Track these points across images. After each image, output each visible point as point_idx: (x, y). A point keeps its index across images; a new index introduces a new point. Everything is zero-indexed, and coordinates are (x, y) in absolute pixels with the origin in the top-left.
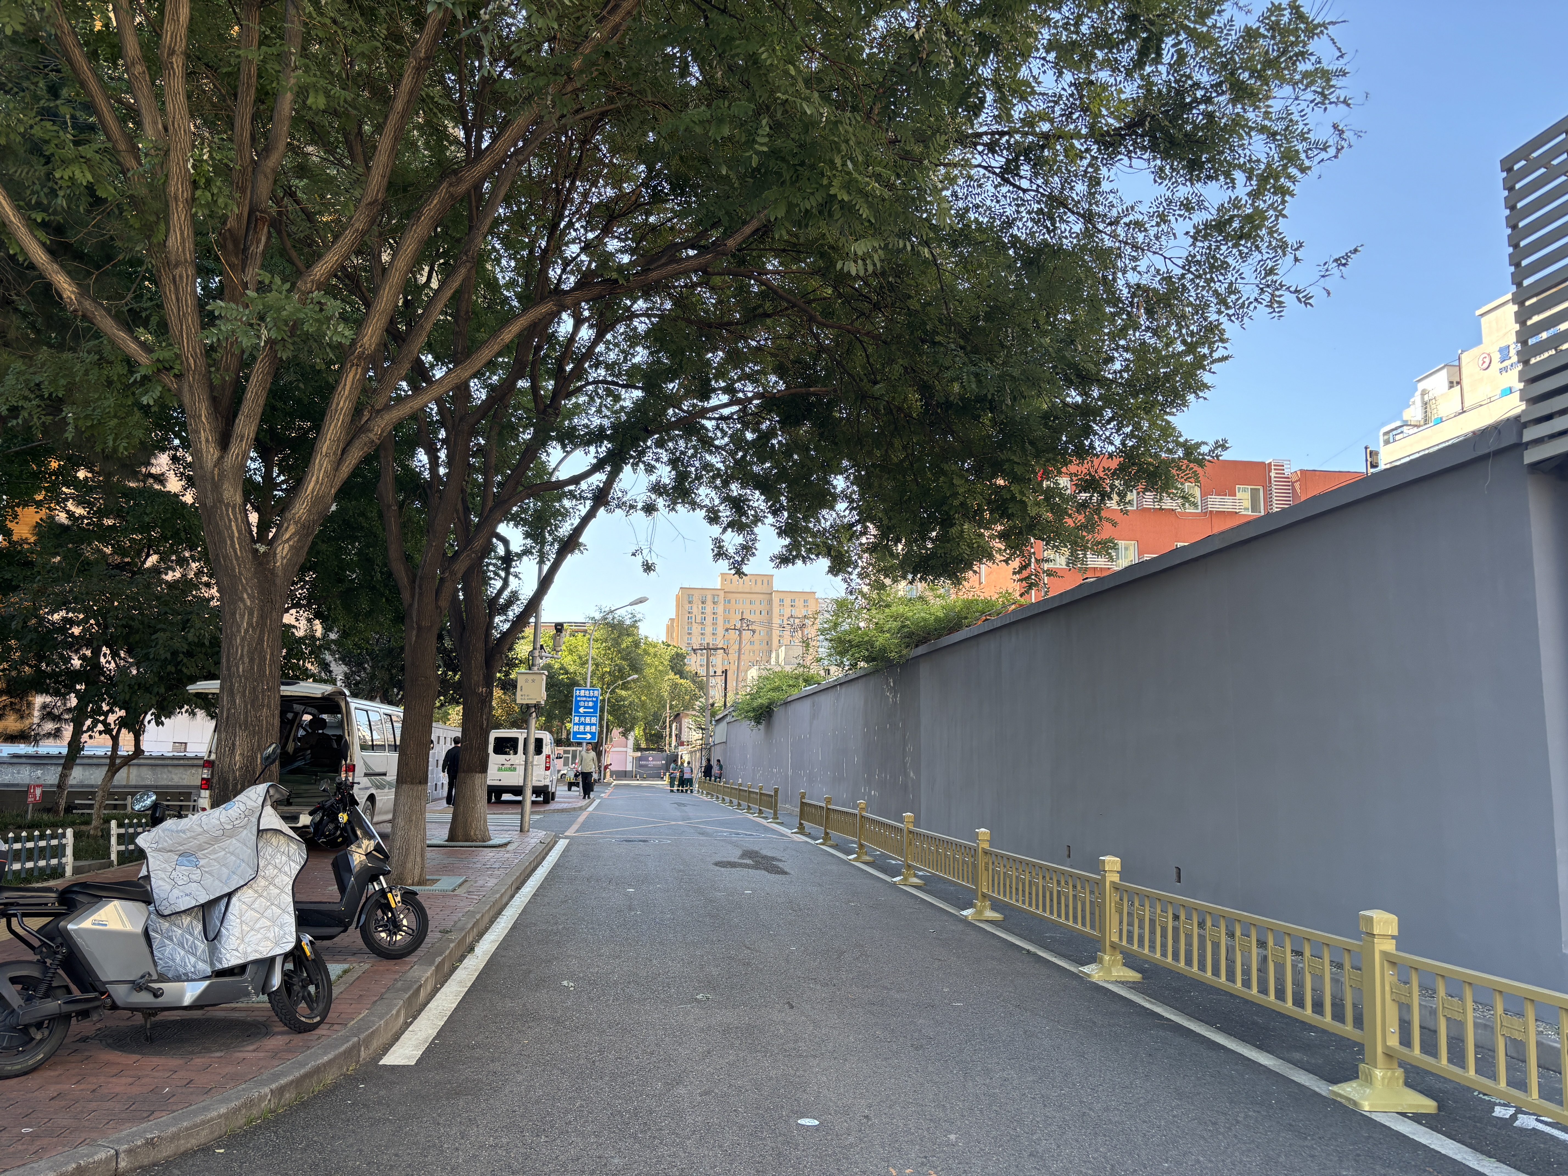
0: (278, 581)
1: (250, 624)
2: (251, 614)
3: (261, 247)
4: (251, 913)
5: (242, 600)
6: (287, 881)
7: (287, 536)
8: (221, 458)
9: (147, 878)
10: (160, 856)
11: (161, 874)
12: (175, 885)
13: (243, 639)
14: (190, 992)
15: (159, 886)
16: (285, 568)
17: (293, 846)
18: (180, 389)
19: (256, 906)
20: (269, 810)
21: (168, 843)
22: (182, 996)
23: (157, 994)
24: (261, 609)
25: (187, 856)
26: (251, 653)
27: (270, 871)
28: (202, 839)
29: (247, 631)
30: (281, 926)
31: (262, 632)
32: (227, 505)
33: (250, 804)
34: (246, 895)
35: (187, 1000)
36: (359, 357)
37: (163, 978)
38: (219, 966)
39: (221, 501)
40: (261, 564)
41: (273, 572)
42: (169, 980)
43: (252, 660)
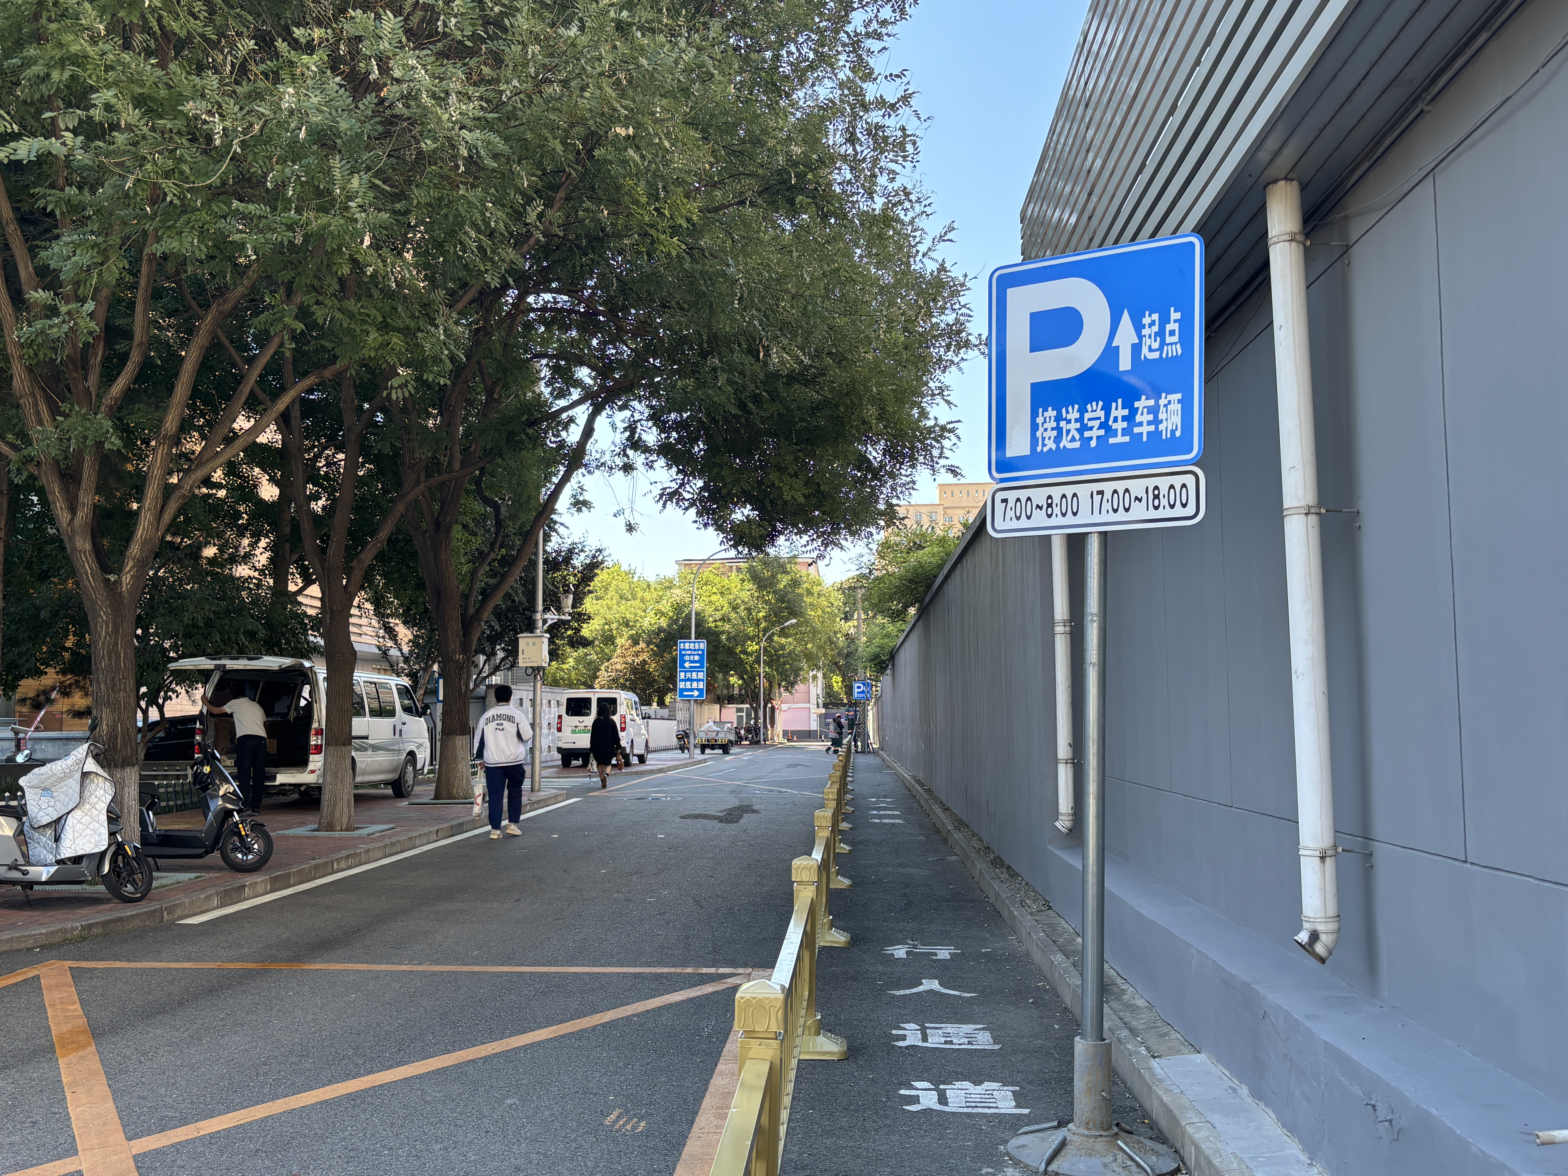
0: (125, 601)
1: (107, 633)
2: (107, 626)
3: (99, 359)
4: (79, 825)
5: (101, 616)
6: (103, 806)
7: (128, 569)
8: (72, 520)
9: (25, 804)
10: (33, 791)
11: (33, 802)
12: (41, 809)
13: (103, 643)
14: (44, 873)
15: (31, 808)
16: (129, 591)
17: (108, 784)
18: (39, 474)
19: (83, 821)
20: (90, 760)
21: (35, 782)
22: (41, 874)
23: (26, 873)
24: (114, 622)
25: (46, 790)
26: (110, 653)
27: (93, 799)
28: (53, 779)
29: (105, 638)
30: (99, 835)
31: (116, 638)
32: (80, 552)
33: (79, 756)
34: (77, 813)
35: (44, 878)
36: (164, 437)
37: (29, 863)
38: (59, 858)
39: (75, 549)
40: (111, 590)
41: (120, 594)
42: (33, 865)
43: (110, 658)
